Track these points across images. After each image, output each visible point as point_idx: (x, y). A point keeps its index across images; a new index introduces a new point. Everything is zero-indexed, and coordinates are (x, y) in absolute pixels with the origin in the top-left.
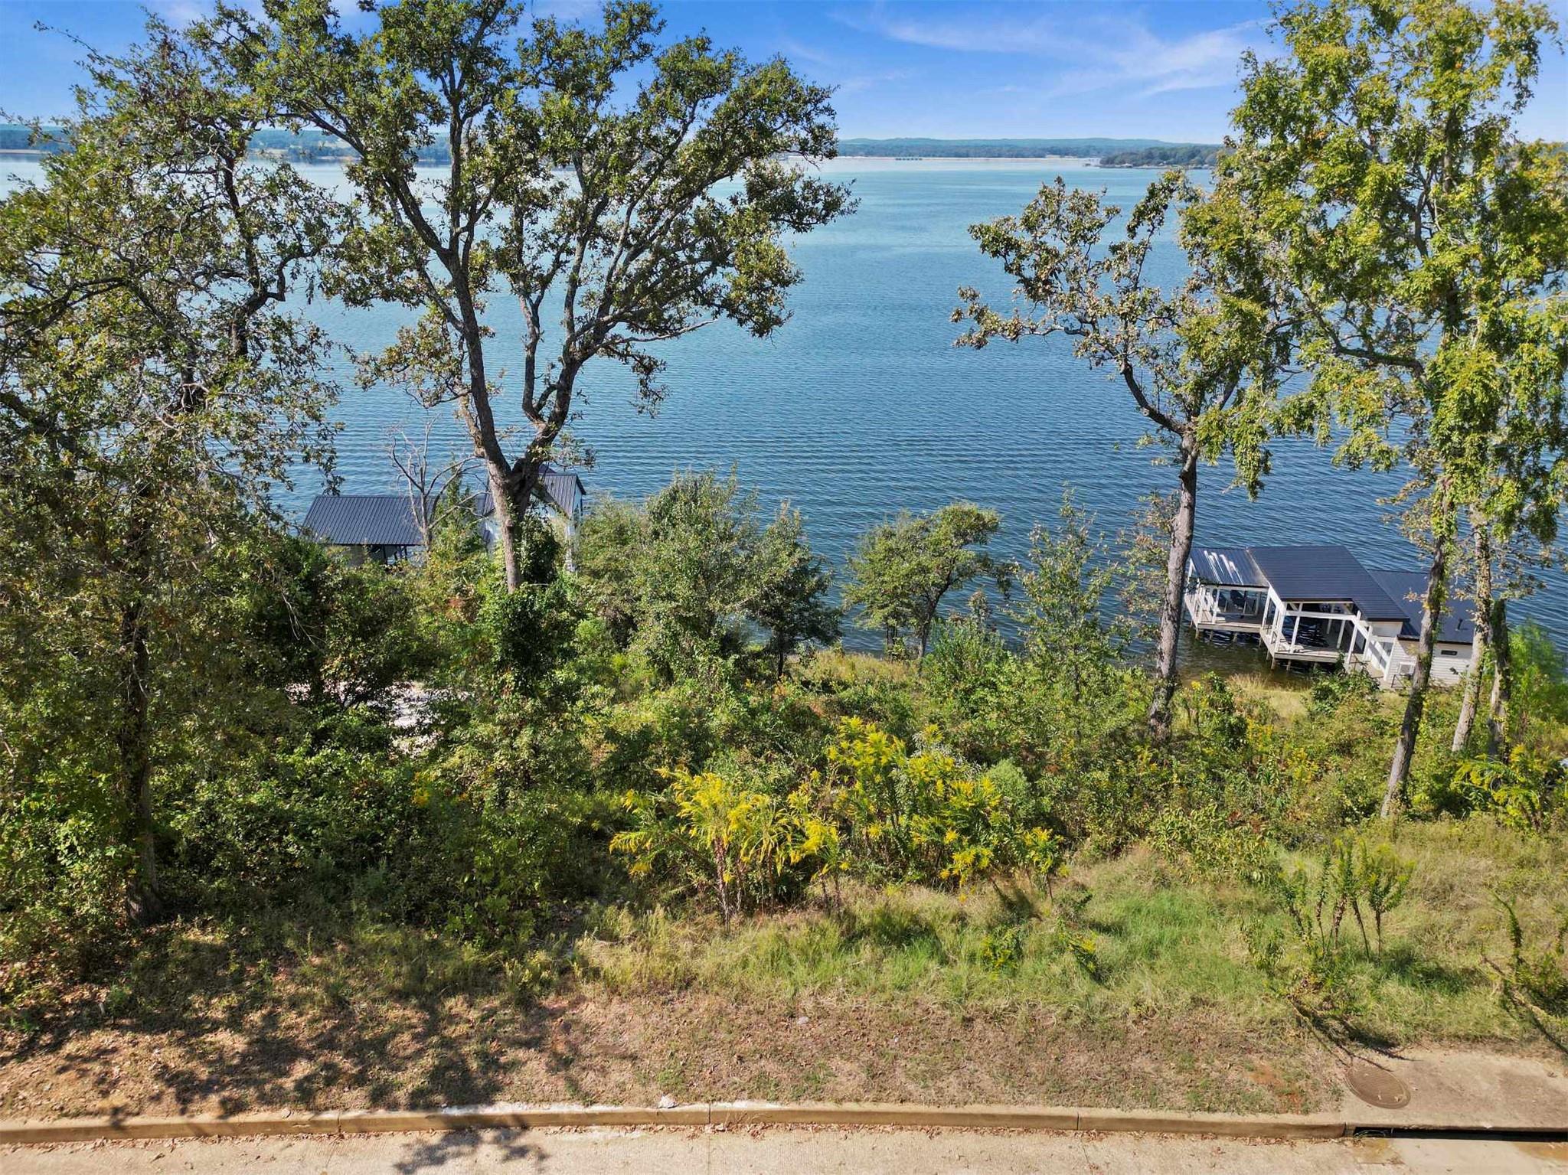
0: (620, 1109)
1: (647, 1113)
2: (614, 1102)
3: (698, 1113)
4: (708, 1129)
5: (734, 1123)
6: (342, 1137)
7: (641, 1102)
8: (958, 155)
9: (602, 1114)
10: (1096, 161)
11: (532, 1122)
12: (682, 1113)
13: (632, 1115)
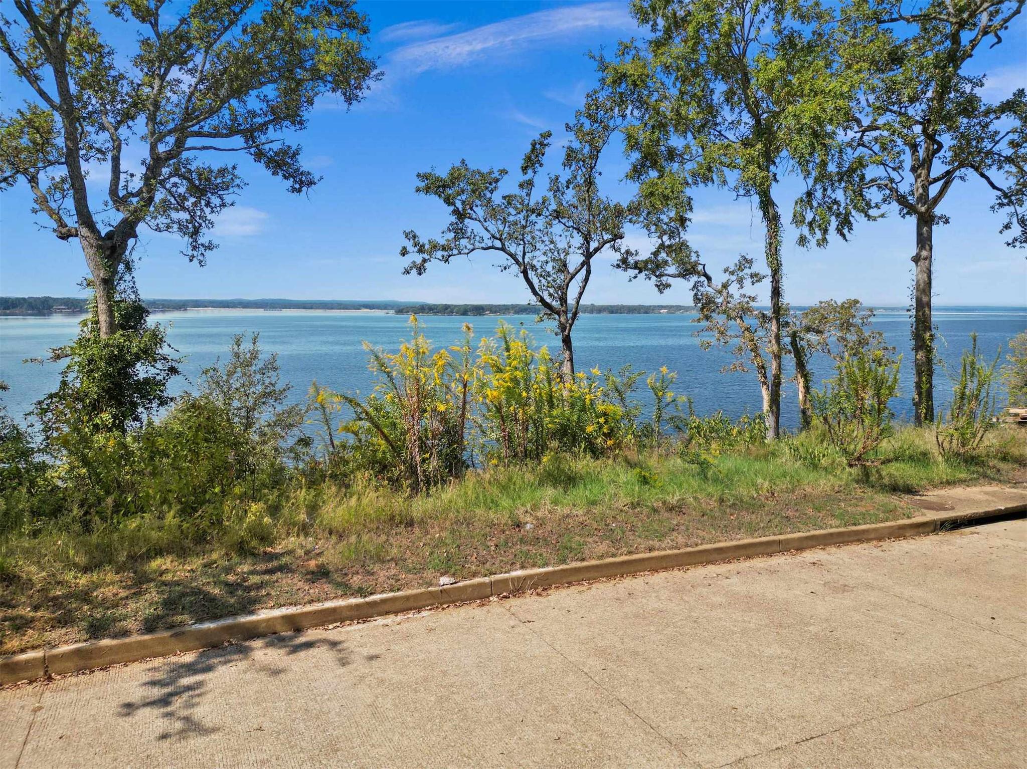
0: (400, 593)
1: (430, 592)
2: (392, 590)
3: (481, 585)
4: (494, 599)
5: (518, 589)
6: (50, 679)
7: (421, 585)
8: (305, 308)
9: (383, 601)
10: (392, 312)
11: (305, 623)
12: (465, 588)
13: (415, 596)
